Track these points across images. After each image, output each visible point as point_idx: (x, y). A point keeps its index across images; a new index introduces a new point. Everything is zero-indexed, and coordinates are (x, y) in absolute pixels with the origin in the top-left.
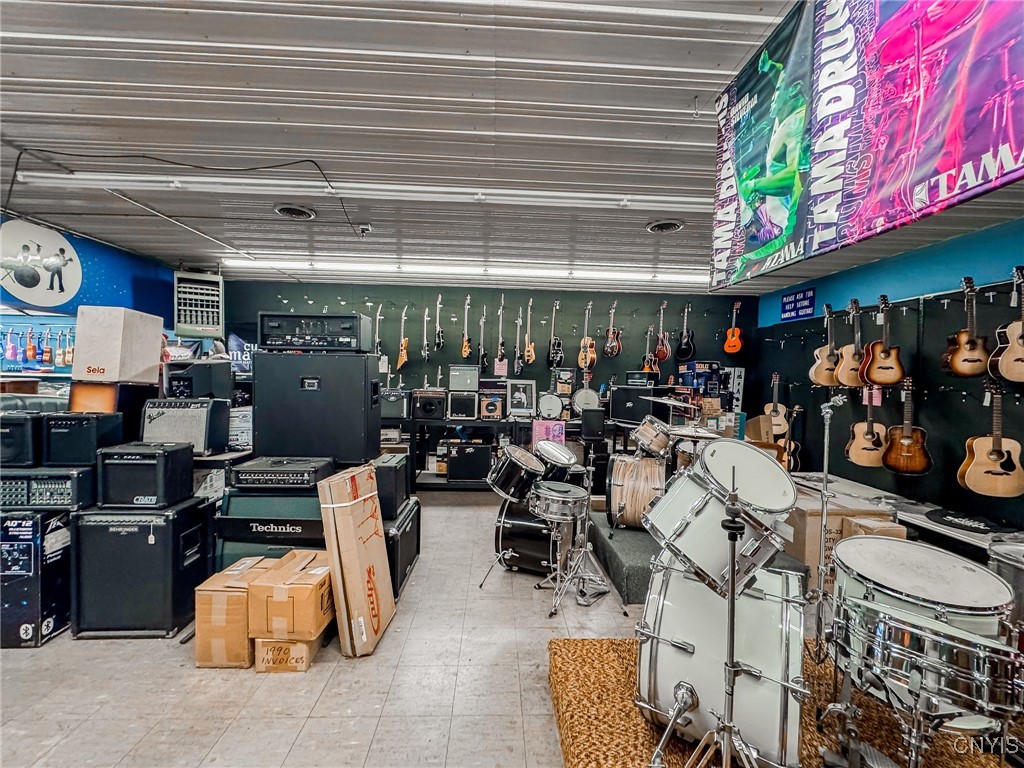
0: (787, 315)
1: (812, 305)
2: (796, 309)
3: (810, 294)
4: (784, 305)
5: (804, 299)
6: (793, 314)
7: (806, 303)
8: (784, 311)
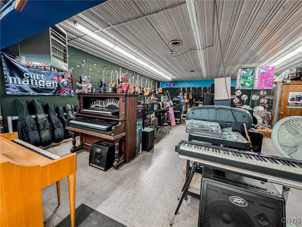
0: (168, 86)
1: (173, 85)
2: (170, 85)
3: (173, 83)
4: (167, 84)
5: (172, 84)
6: (169, 86)
7: (172, 85)
8: (167, 86)
